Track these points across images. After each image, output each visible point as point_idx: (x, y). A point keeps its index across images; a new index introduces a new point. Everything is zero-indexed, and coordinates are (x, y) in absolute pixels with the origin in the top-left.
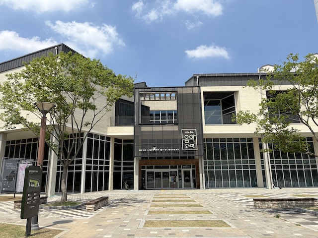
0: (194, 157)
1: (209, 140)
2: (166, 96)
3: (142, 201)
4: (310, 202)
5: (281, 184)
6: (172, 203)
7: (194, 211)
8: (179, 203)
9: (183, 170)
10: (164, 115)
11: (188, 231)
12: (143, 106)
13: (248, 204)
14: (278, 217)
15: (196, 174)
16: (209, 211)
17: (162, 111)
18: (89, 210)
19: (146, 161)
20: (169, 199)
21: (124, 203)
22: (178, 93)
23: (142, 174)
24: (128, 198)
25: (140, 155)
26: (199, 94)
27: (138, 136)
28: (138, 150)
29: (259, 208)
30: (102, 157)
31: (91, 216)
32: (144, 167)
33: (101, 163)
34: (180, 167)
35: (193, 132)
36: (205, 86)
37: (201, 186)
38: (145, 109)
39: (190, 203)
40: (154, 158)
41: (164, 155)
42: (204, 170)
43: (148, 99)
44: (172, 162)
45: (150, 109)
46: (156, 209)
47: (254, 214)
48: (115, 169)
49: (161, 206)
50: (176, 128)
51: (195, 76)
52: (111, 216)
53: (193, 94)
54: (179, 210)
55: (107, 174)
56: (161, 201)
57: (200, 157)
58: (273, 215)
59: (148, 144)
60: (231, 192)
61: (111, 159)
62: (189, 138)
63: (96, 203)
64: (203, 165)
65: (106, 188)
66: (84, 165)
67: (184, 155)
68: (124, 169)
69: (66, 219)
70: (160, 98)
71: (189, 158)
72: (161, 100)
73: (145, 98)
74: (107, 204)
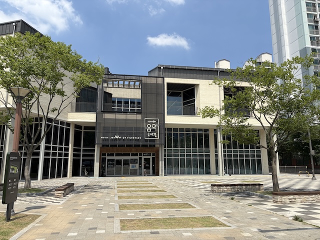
0: (154, 146)
1: (170, 129)
2: (131, 84)
3: (107, 187)
4: (257, 187)
5: (231, 172)
6: (137, 189)
7: (160, 196)
8: (144, 189)
9: (143, 157)
10: (126, 103)
11: (161, 212)
12: (105, 93)
13: (206, 189)
14: (232, 199)
15: (156, 161)
16: (173, 196)
17: (124, 99)
18: (57, 197)
19: (107, 148)
20: (133, 185)
21: (90, 190)
22: (143, 82)
23: (102, 161)
24: (91, 184)
25: (101, 142)
26: (163, 85)
27: (100, 123)
28: (100, 138)
29: (216, 193)
30: (61, 144)
31: (62, 202)
32: (104, 155)
33: (61, 149)
34: (140, 155)
35: (155, 122)
36: (168, 77)
37: (160, 173)
38: (108, 96)
39: (154, 188)
40: (116, 146)
41: (126, 143)
42: (163, 158)
43: (111, 86)
44: (134, 150)
45: (113, 96)
46: (125, 194)
47: (212, 197)
48: (74, 155)
49: (127, 191)
50: (139, 117)
51: (160, 66)
52: (83, 201)
53: (157, 84)
54: (146, 195)
55: (66, 161)
56: (126, 187)
57: (161, 145)
58: (228, 197)
59: (110, 131)
60: (188, 178)
61: (70, 145)
62: (151, 127)
63: (65, 190)
64: (163, 153)
65: (65, 175)
66: (42, 151)
67: (145, 144)
68: (84, 155)
69: (37, 205)
70: (124, 86)
71: (150, 146)
72: (124, 88)
73: (108, 85)
74: (73, 190)
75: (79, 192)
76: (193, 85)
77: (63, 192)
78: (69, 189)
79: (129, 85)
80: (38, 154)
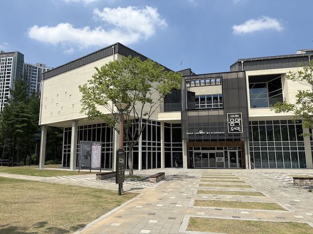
0: (239, 140)
1: (255, 123)
2: (212, 81)
3: (193, 177)
6: (218, 179)
9: (229, 151)
10: (209, 99)
12: (189, 92)
14: (310, 191)
15: (242, 155)
16: (250, 186)
17: (207, 95)
18: (152, 182)
19: (194, 143)
21: (177, 179)
22: (223, 78)
23: (190, 155)
24: (179, 174)
25: (187, 137)
26: (244, 79)
27: (185, 121)
28: (186, 134)
29: (298, 185)
30: (154, 140)
32: (191, 149)
33: (154, 144)
34: (226, 148)
35: (238, 116)
36: (250, 70)
37: (247, 166)
38: (191, 95)
40: (201, 140)
41: (210, 138)
42: (249, 151)
43: (194, 85)
44: (218, 144)
45: (196, 94)
47: (290, 189)
48: (166, 149)
50: (221, 112)
51: (240, 61)
52: (170, 186)
53: (238, 79)
54: (224, 184)
55: (159, 154)
56: (209, 177)
57: (245, 139)
58: (307, 190)
59: (195, 127)
61: (162, 141)
62: (234, 121)
63: (157, 177)
64: (249, 147)
65: (159, 166)
66: (140, 146)
67: (229, 138)
68: (174, 149)
69: (138, 187)
70: (205, 84)
71: (235, 140)
72: (205, 86)
73: (190, 85)
74: (164, 178)
75: (169, 180)
76: (280, 75)
77: (156, 179)
78: (161, 177)
79: (210, 82)
80: (137, 149)
